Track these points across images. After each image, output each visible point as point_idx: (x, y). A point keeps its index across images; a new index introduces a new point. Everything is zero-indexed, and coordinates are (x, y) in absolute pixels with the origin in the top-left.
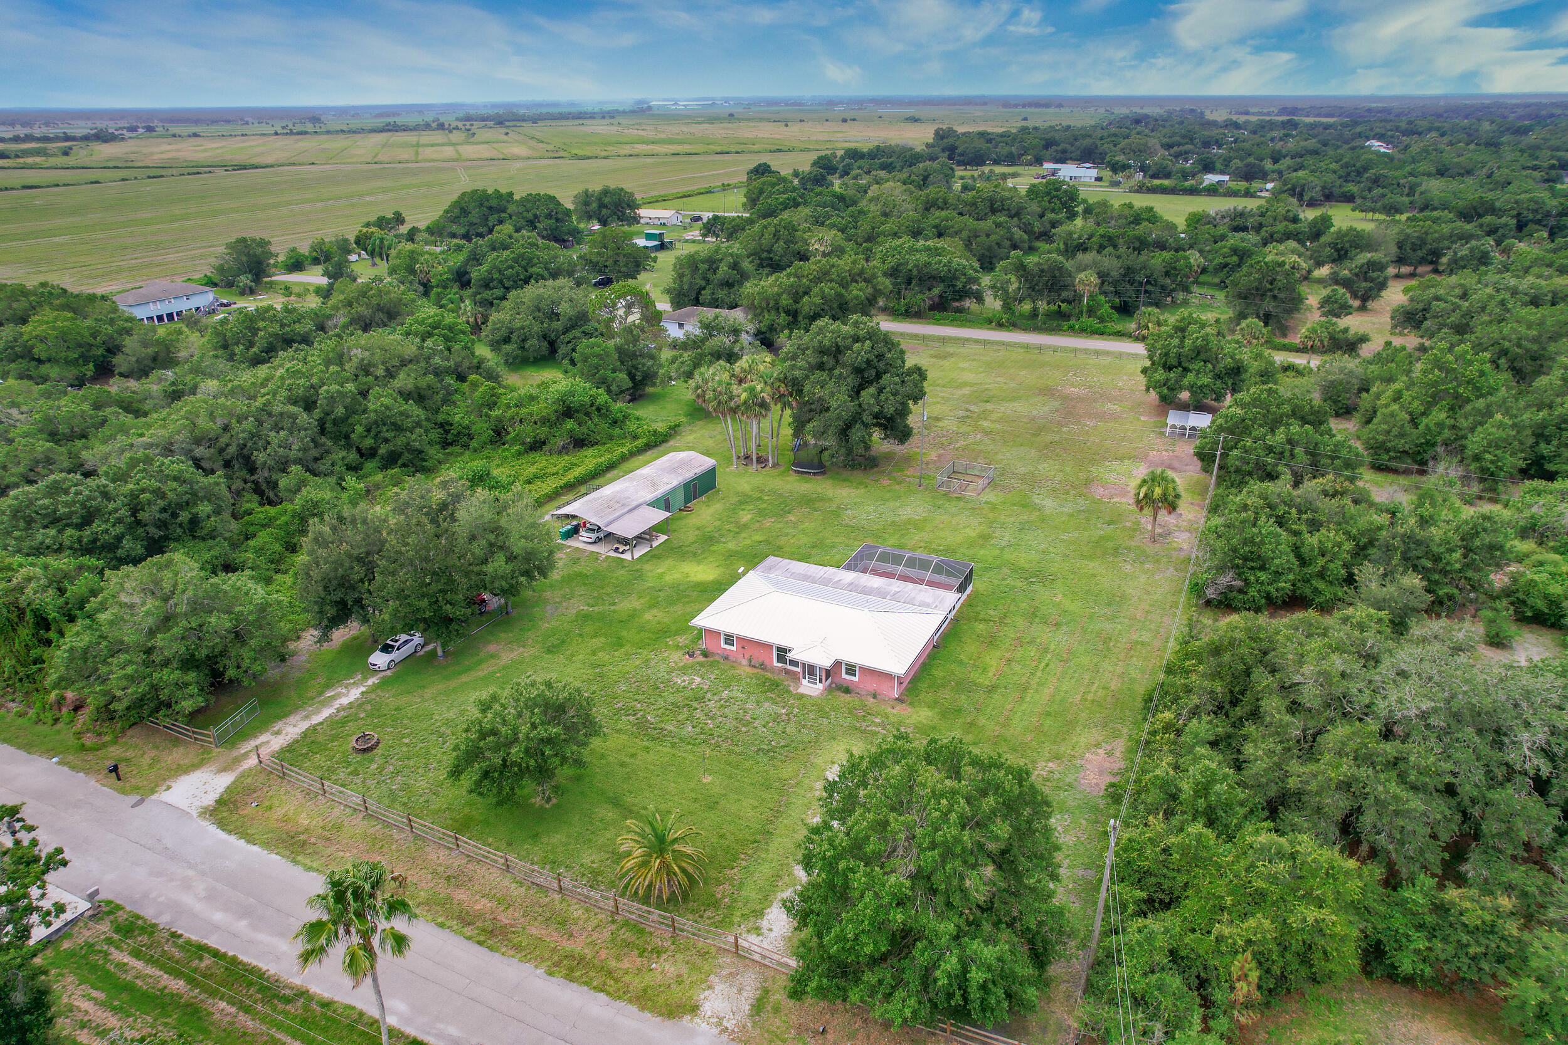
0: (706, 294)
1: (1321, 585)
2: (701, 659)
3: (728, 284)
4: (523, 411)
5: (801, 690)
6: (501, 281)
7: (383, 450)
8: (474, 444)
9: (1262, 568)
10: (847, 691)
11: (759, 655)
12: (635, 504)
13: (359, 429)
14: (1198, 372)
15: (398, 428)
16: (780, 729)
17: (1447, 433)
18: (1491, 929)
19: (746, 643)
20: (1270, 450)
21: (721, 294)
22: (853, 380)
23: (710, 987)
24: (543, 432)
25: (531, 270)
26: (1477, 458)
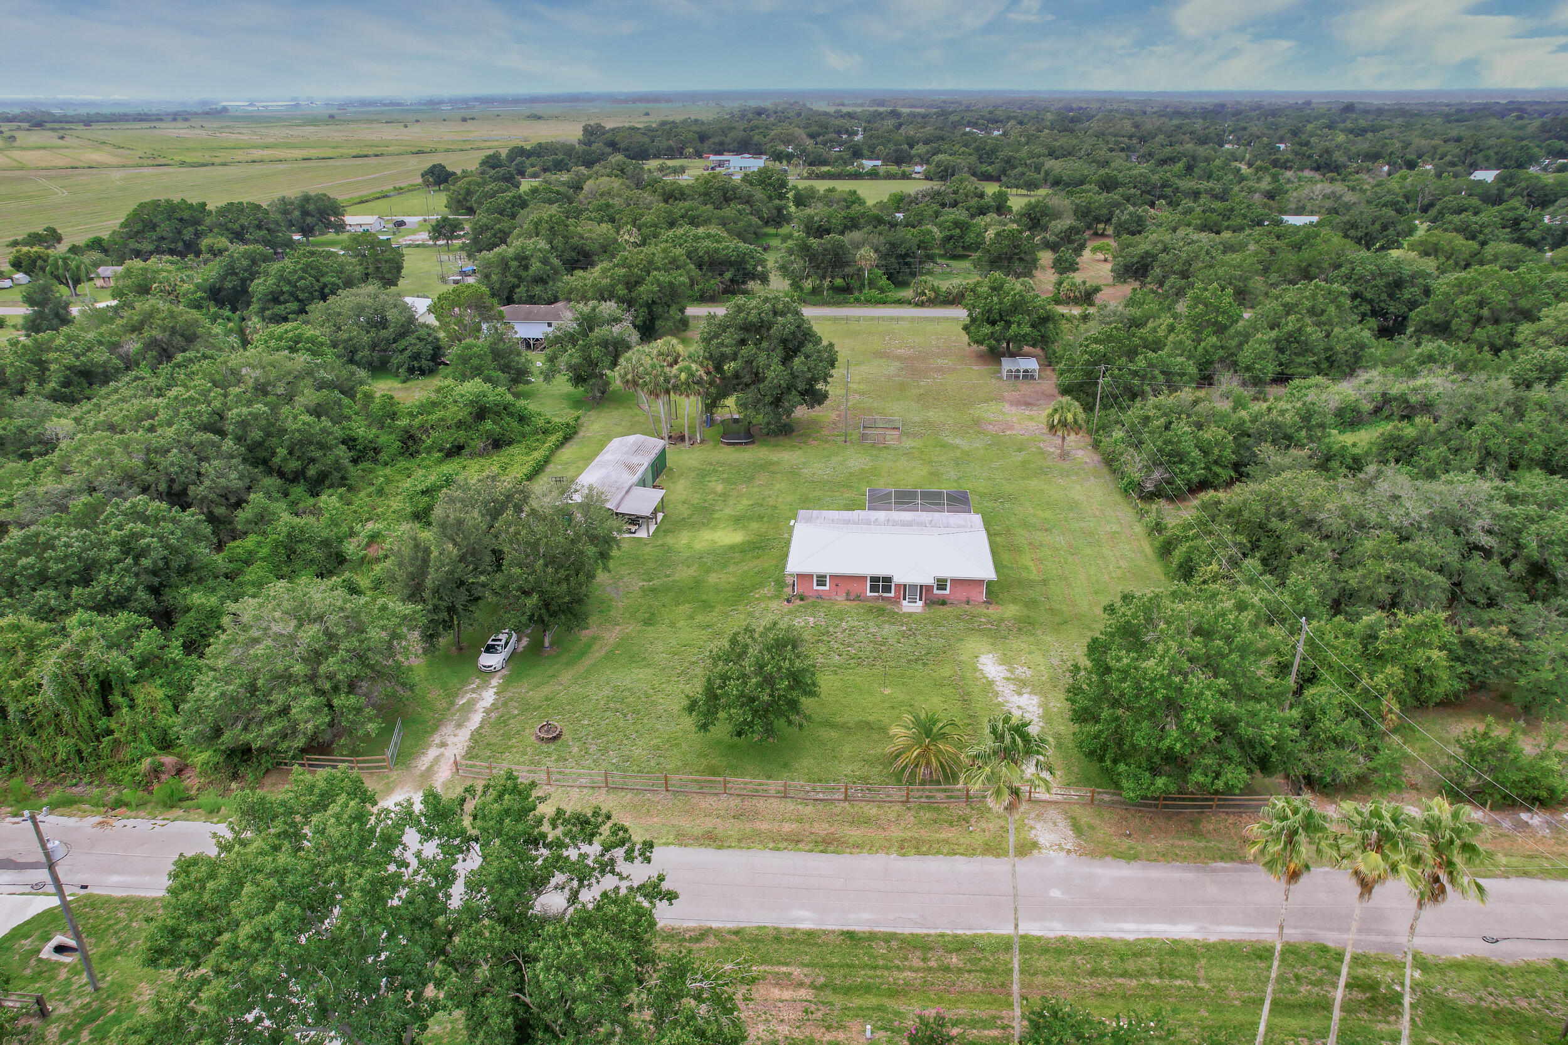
0: (521, 291)
1: (1218, 470)
2: (798, 602)
3: (540, 280)
4: (434, 418)
5: (905, 610)
6: (292, 294)
7: (312, 471)
8: (384, 456)
9: (1181, 462)
10: (944, 603)
11: (854, 587)
12: (627, 486)
13: (282, 452)
14: (1019, 325)
15: (322, 446)
16: (912, 641)
17: (1221, 352)
18: (1502, 647)
19: (839, 579)
20: (1135, 374)
21: (538, 290)
22: (780, 351)
23: (1032, 828)
24: (461, 436)
25: (323, 280)
26: (1248, 369)
